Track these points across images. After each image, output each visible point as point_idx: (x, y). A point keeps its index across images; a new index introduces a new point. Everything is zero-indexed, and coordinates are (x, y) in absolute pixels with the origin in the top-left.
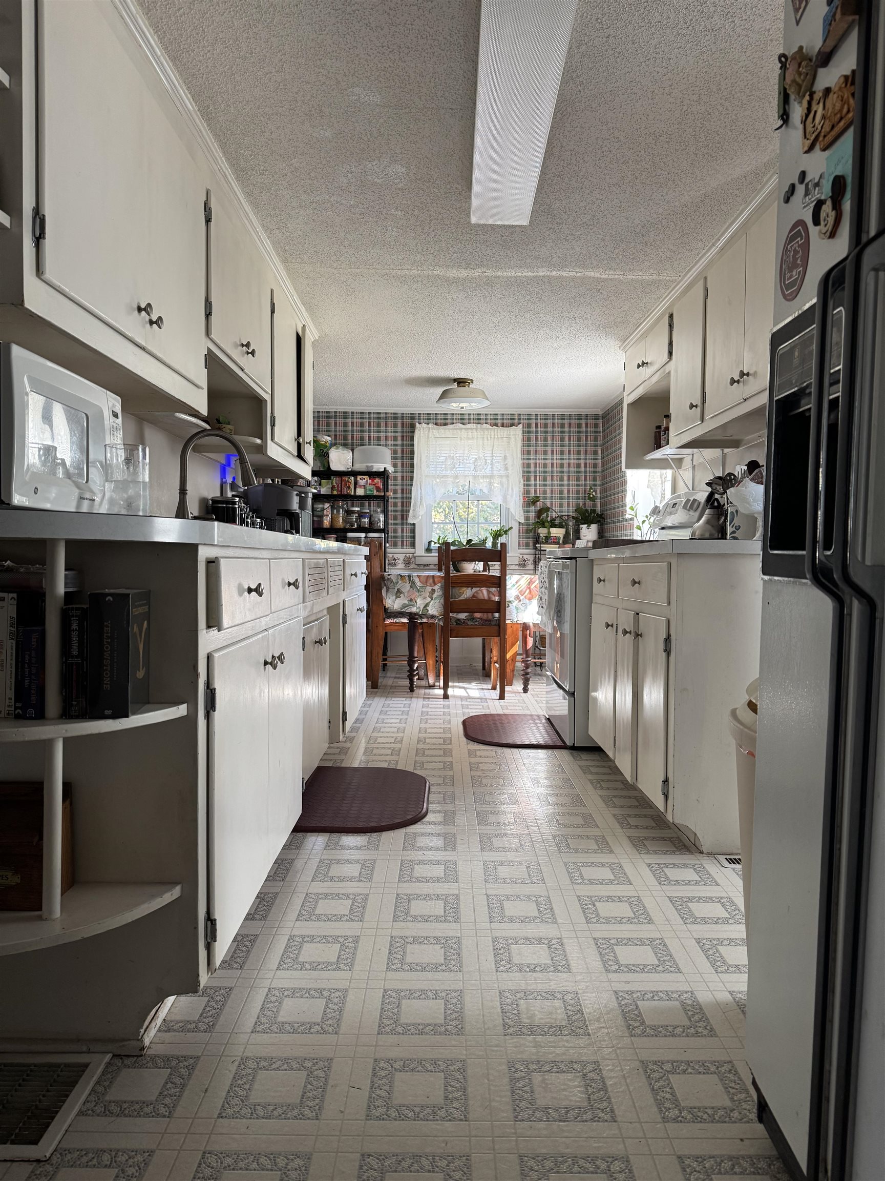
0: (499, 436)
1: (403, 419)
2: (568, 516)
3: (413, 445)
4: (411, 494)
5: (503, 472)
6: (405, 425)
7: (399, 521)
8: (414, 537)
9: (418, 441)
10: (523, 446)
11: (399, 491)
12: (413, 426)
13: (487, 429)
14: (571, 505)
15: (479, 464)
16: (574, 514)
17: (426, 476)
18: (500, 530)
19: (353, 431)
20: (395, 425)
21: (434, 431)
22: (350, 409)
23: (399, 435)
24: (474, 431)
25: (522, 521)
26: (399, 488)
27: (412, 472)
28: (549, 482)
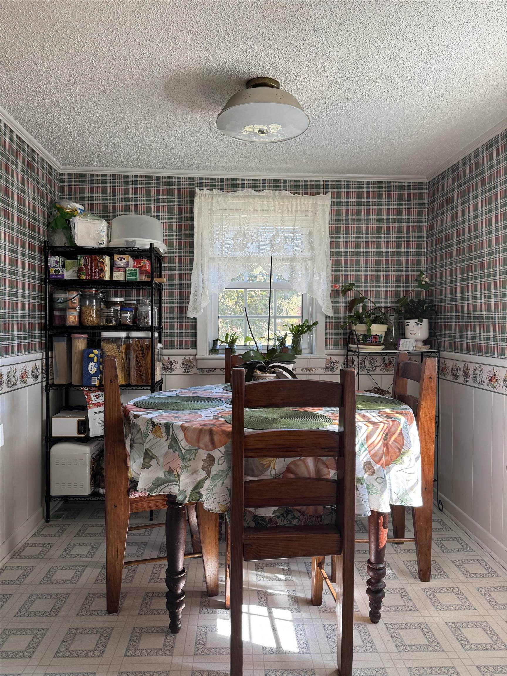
0: (303, 208)
1: (179, 184)
2: (386, 307)
3: (192, 219)
4: (190, 280)
5: (307, 254)
6: (182, 193)
7: (176, 314)
8: (195, 335)
9: (199, 213)
10: (331, 221)
11: (176, 277)
12: (192, 194)
13: (288, 197)
14: (389, 295)
15: (278, 242)
16: (394, 306)
17: (211, 258)
18: (302, 326)
19: (114, 200)
20: (170, 193)
21: (219, 199)
22: (110, 171)
23: (175, 205)
24: (271, 200)
25: (331, 314)
26: (176, 273)
27: (192, 253)
28: (363, 266)
